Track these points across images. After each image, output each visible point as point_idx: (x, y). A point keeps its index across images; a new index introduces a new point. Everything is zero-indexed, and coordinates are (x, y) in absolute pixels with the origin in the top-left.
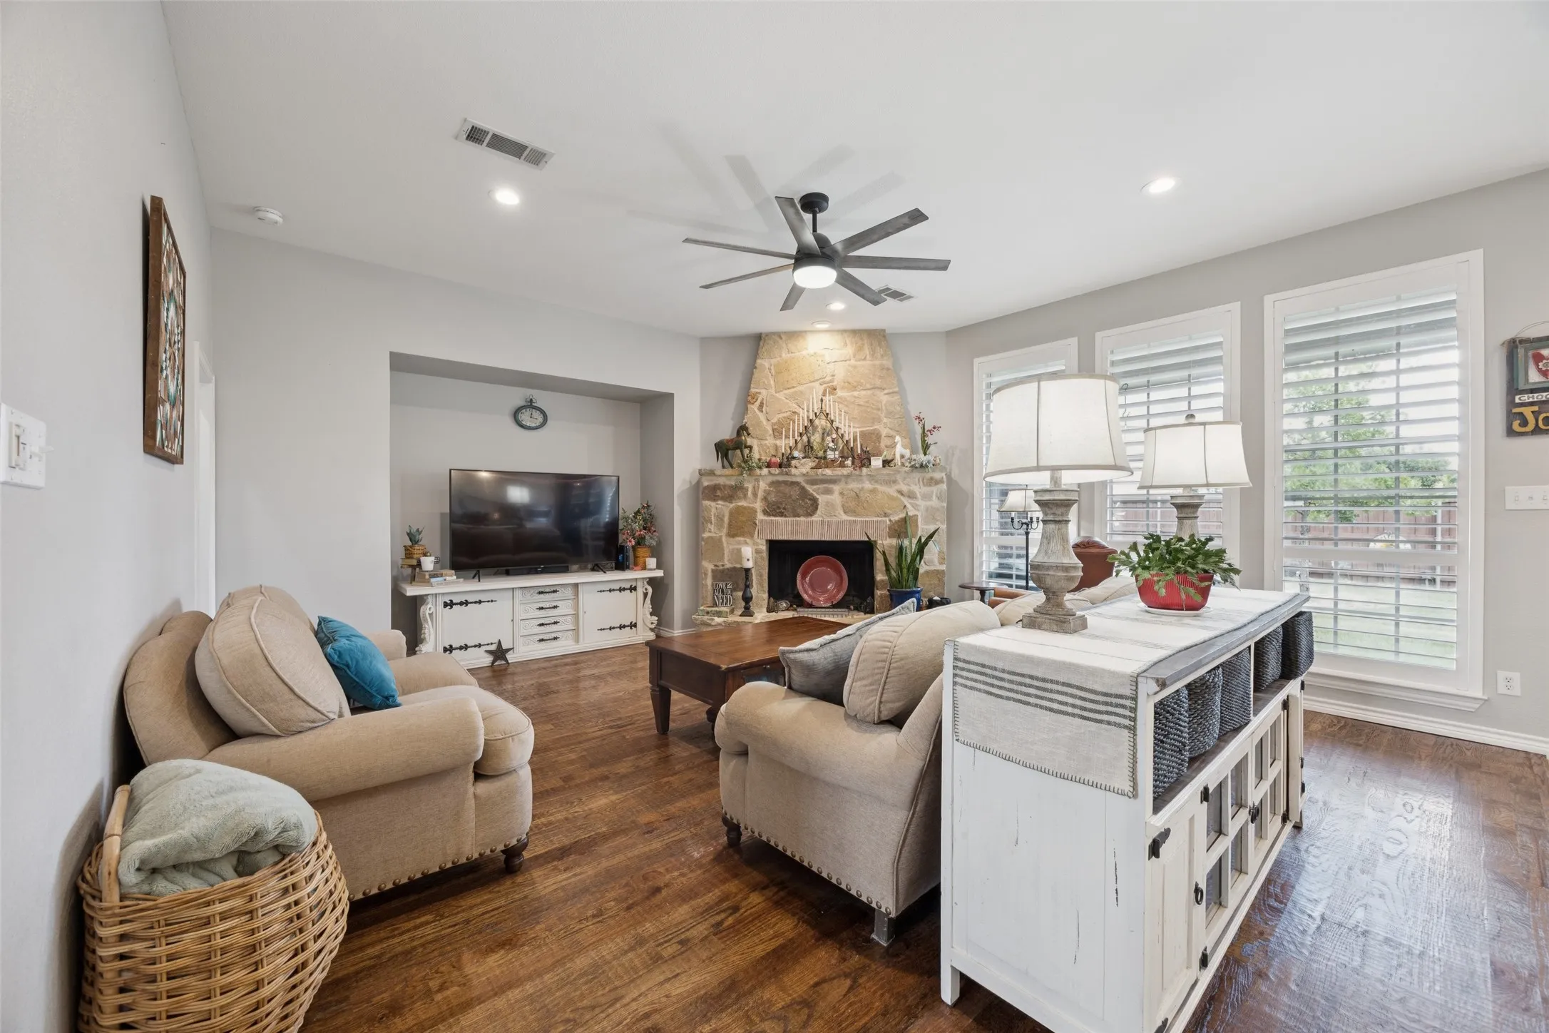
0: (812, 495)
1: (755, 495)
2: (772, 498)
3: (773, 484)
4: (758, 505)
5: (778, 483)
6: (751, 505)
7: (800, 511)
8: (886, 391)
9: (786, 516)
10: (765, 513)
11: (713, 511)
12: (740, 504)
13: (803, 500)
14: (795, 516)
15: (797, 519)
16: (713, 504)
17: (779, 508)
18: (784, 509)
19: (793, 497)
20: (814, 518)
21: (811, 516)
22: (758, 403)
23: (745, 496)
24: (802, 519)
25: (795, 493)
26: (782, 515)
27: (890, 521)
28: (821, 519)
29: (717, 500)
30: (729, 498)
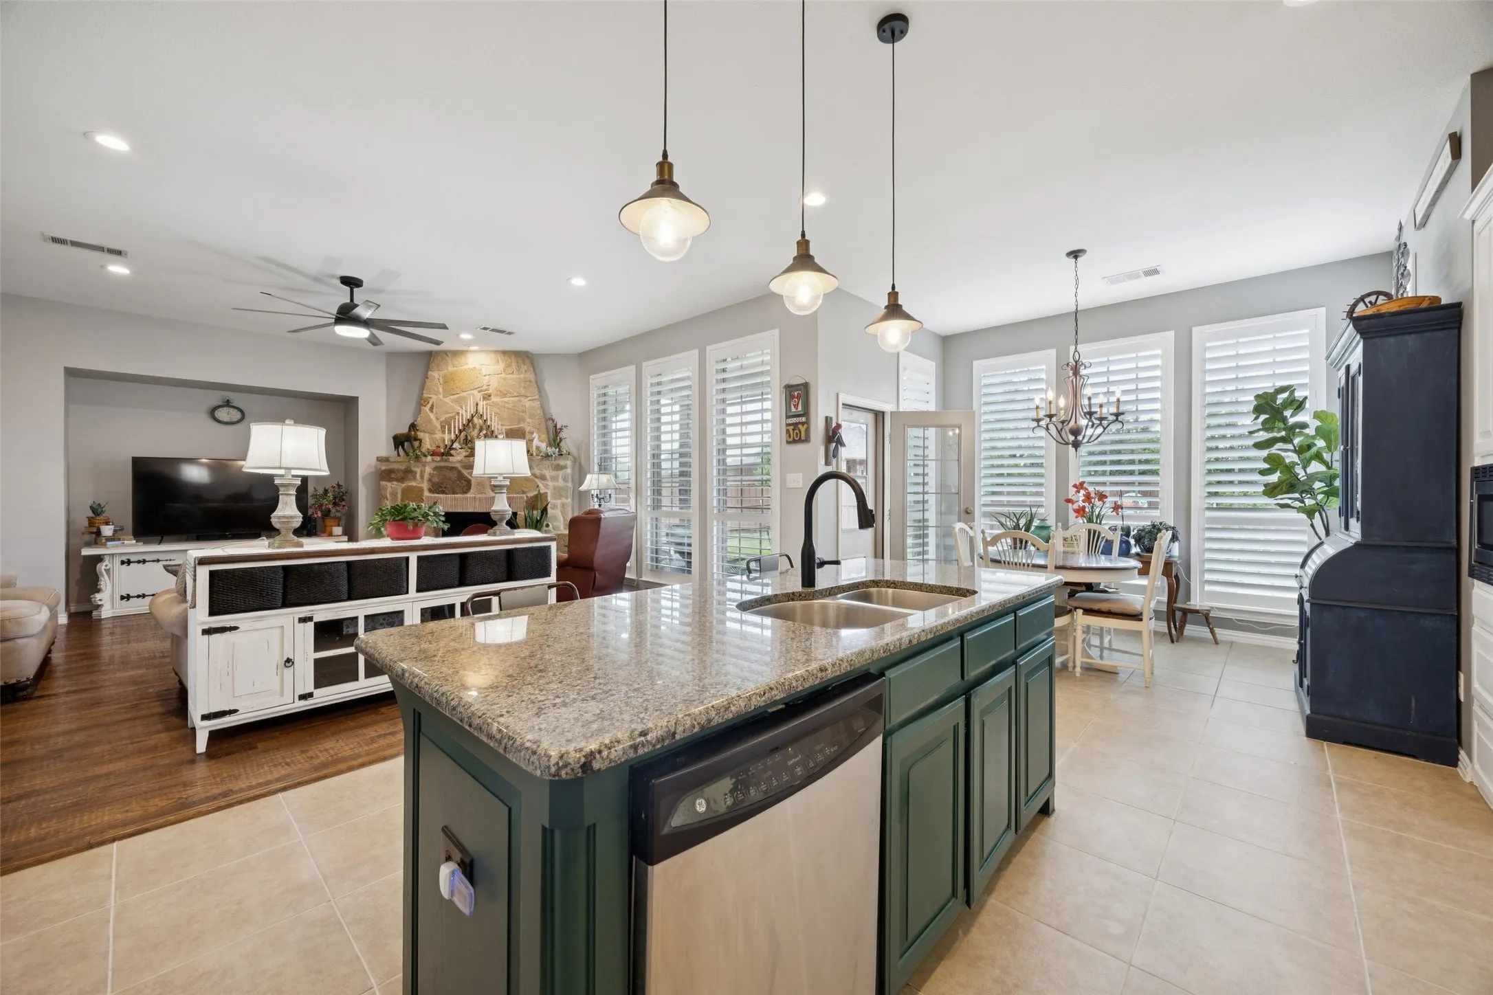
0: (466, 477)
1: (422, 477)
2: (436, 480)
3: (435, 468)
4: (425, 486)
5: (441, 468)
6: (420, 485)
7: (457, 490)
8: (529, 398)
9: (446, 494)
10: (430, 491)
11: (389, 490)
12: (410, 484)
13: (460, 481)
14: (454, 494)
15: (456, 496)
16: (389, 484)
17: (441, 487)
18: (445, 488)
19: (452, 479)
20: (468, 495)
21: (466, 493)
22: (429, 406)
23: (415, 478)
24: (459, 495)
25: (454, 475)
26: (443, 492)
27: (527, 497)
28: (474, 495)
29: (392, 481)
30: (401, 480)
